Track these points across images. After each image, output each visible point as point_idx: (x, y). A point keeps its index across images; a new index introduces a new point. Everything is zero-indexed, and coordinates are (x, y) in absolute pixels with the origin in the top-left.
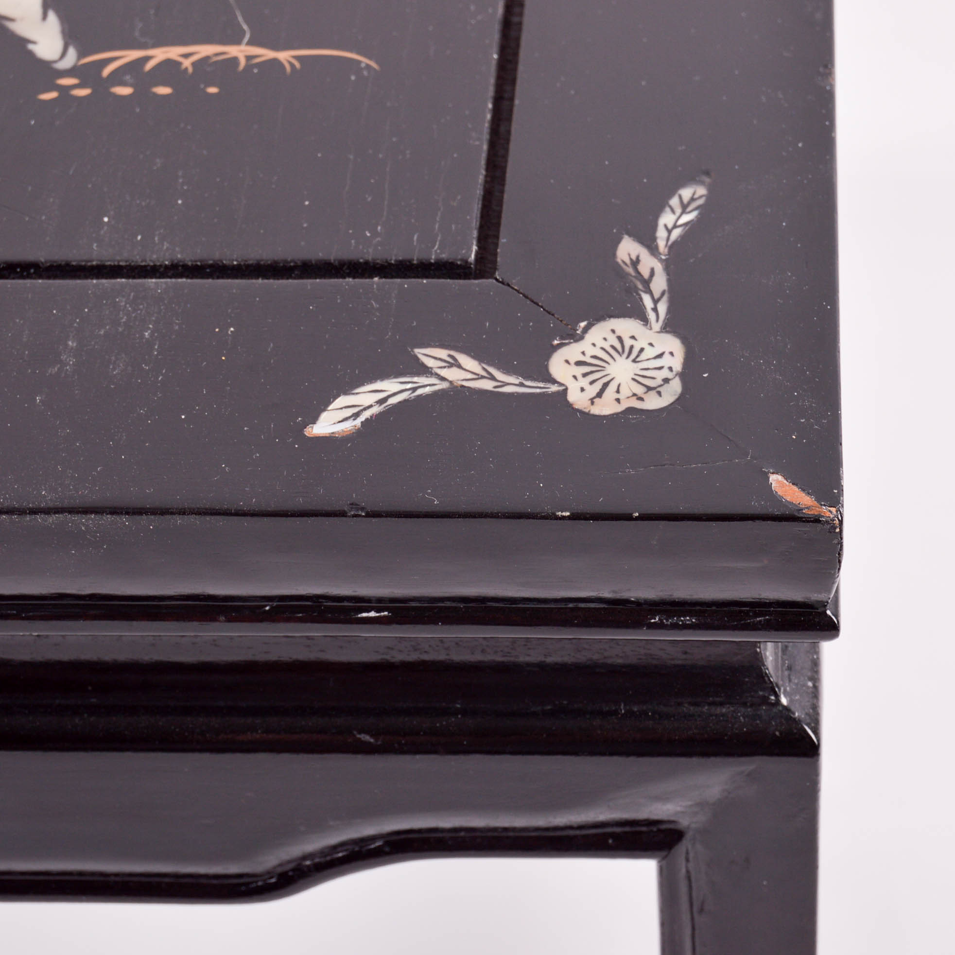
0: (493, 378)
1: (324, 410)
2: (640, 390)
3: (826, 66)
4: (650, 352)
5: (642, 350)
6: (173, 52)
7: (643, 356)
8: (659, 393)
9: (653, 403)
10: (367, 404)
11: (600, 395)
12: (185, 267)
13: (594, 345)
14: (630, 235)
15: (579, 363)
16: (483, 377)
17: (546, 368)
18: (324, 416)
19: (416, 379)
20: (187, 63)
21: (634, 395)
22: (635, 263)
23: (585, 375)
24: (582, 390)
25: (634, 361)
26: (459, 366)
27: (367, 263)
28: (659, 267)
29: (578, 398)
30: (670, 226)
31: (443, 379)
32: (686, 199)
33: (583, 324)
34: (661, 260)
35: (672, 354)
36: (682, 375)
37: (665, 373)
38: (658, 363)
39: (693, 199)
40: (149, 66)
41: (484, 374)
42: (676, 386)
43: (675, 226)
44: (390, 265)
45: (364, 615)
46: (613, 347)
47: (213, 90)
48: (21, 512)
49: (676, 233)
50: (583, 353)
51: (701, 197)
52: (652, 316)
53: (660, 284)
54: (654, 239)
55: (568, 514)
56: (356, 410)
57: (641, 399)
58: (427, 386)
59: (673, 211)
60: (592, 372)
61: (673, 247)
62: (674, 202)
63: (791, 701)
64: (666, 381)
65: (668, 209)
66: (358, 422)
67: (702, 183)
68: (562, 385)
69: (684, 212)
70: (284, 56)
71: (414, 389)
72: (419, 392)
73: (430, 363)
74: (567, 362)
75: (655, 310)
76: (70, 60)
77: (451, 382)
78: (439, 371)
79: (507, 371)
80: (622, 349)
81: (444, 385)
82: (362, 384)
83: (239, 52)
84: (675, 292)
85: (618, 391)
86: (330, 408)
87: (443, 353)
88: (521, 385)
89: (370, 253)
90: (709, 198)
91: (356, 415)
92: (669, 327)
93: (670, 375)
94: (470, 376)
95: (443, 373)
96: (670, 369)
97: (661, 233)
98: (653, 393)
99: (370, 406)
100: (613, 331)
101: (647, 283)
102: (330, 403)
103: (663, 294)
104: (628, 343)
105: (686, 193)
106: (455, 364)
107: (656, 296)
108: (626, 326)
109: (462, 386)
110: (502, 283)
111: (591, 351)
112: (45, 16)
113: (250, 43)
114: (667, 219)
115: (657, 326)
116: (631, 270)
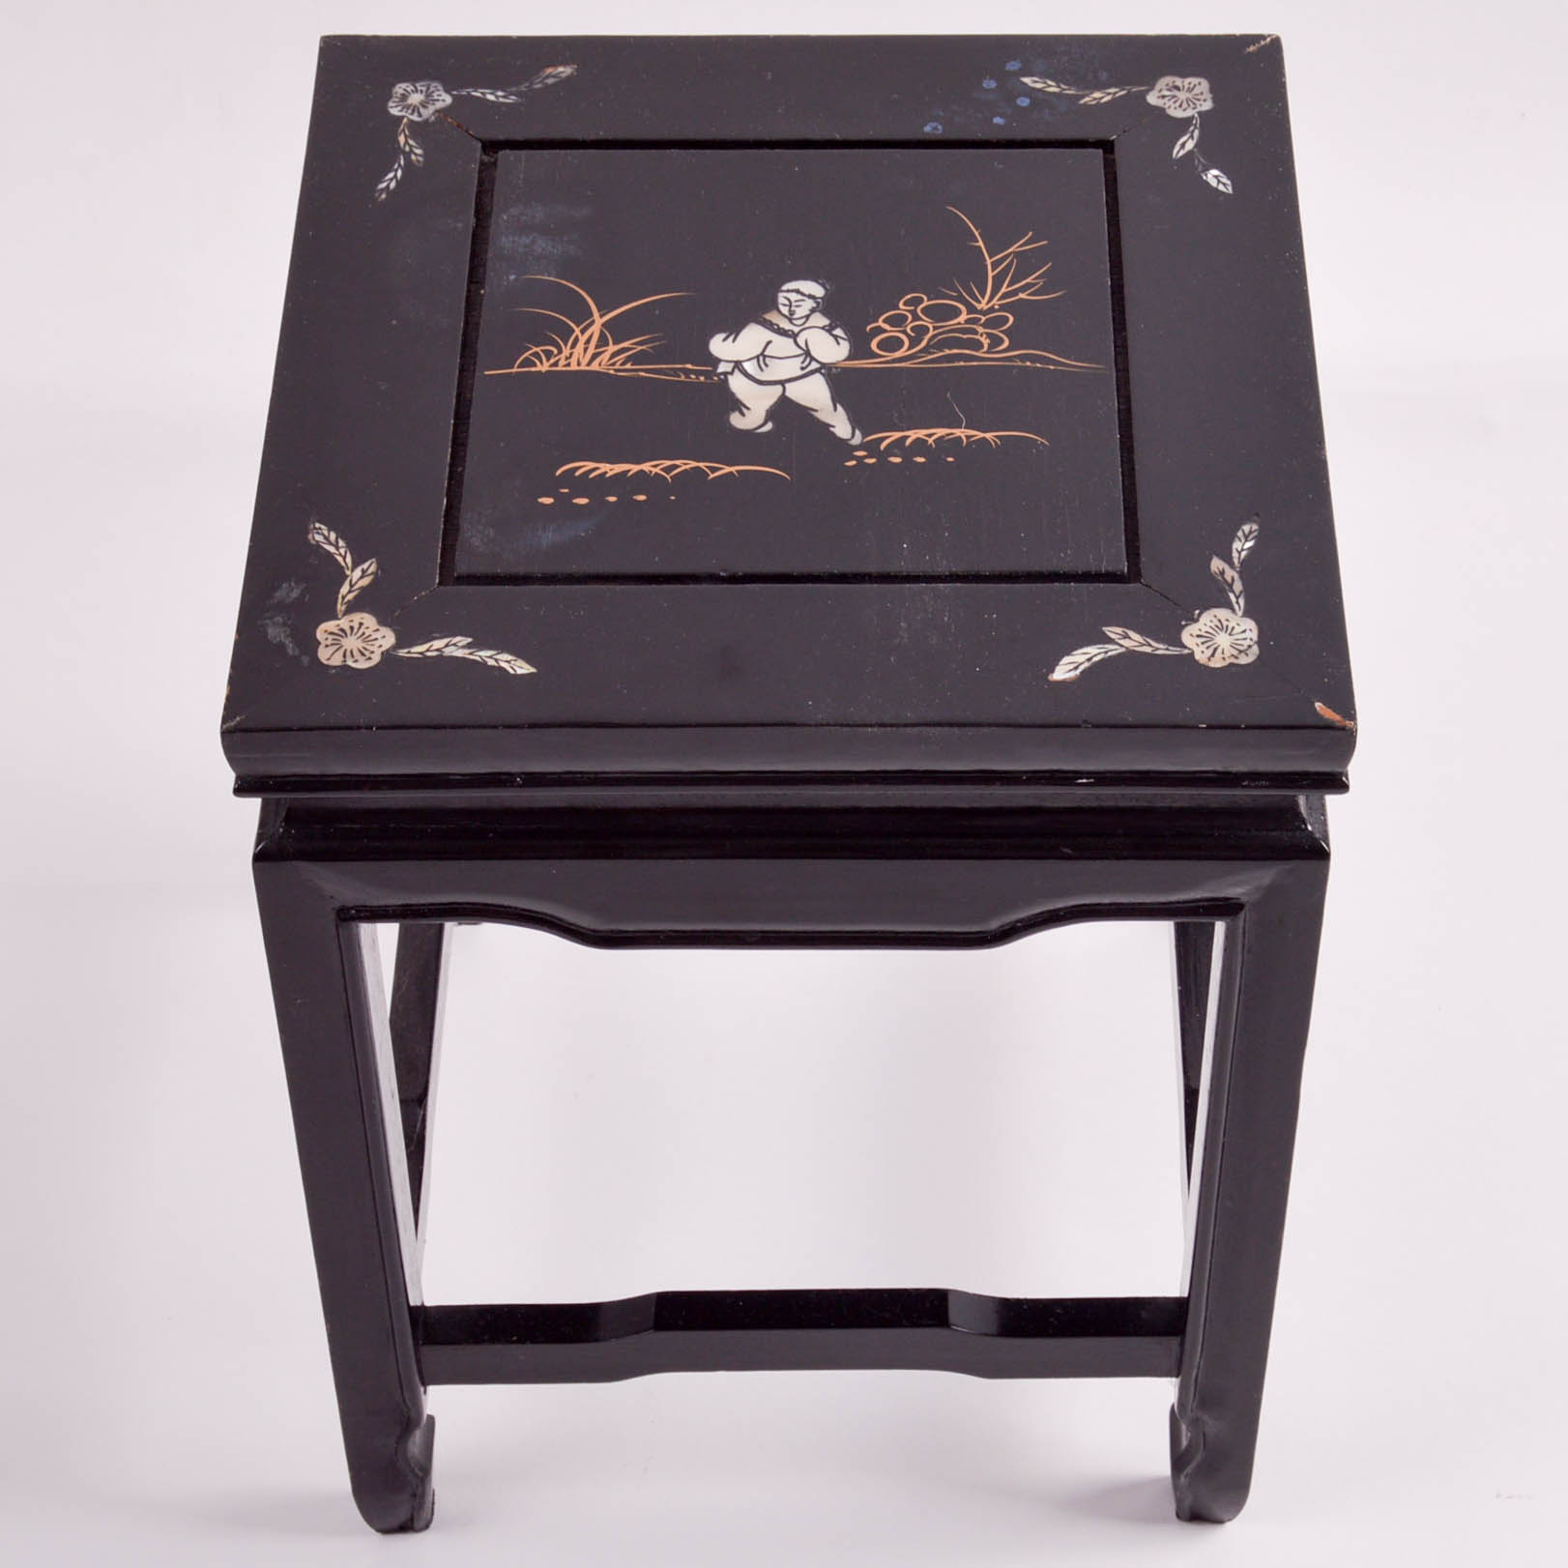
0: (1150, 645)
1: (1057, 665)
2: (1235, 653)
3: (1320, 443)
4: (1238, 629)
5: (1233, 628)
6: (921, 433)
7: (1234, 632)
8: (1247, 655)
9: (1244, 660)
10: (1081, 661)
11: (1213, 655)
12: (958, 576)
13: (1205, 625)
14: (1217, 555)
15: (1198, 636)
16: (1144, 645)
17: (1180, 639)
18: (1058, 668)
19: (1106, 646)
20: (931, 441)
21: (1233, 655)
22: (1222, 573)
23: (1203, 643)
24: (1203, 652)
25: (1230, 634)
26: (1130, 638)
27: (1065, 573)
28: (1236, 576)
29: (1201, 656)
30: (1240, 549)
31: (1122, 646)
32: (1247, 532)
33: (1197, 612)
34: (1237, 572)
35: (1251, 630)
36: (1259, 643)
37: (1248, 642)
38: (1243, 636)
39: (1251, 532)
40: (908, 442)
41: (1144, 642)
42: (1255, 649)
43: (1242, 550)
44: (1078, 574)
45: (1080, 781)
46: (1217, 627)
47: (950, 459)
48: (898, 725)
49: (1244, 554)
50: (1200, 630)
51: (1255, 530)
52: (1236, 607)
53: (1238, 586)
54: (1231, 558)
55: (1204, 726)
56: (1075, 665)
57: (1236, 658)
58: (1113, 650)
59: (1240, 540)
60: (1206, 642)
61: (1243, 563)
62: (1240, 534)
63: (1313, 828)
64: (1250, 646)
65: (1237, 539)
66: (1078, 672)
67: (1255, 522)
68: (1190, 649)
69: (1246, 541)
70: (989, 436)
71: (1106, 652)
72: (1110, 654)
73: (1113, 636)
74: (1191, 635)
75: (1237, 603)
76: (857, 440)
77: (1127, 648)
78: (1117, 641)
79: (1157, 640)
80: (1221, 627)
81: (1123, 650)
82: (1076, 649)
83: (960, 432)
84: (1248, 592)
85: (1223, 653)
86: (1061, 663)
87: (1119, 630)
88: (1167, 649)
89: (1065, 567)
90: (1261, 530)
91: (1076, 668)
92: (1247, 614)
93: (1251, 643)
94: (1137, 644)
95: (1122, 642)
96: (1251, 639)
97: (1235, 554)
98: (1243, 654)
99: (1082, 664)
100: (1215, 616)
101: (1231, 586)
102: (1059, 660)
103: (1241, 592)
104: (1225, 623)
105: (1246, 528)
106: (1126, 637)
107: (1237, 594)
108: (1222, 613)
109: (1134, 651)
110: (1146, 586)
111: (1204, 629)
112: (835, 409)
113: (965, 428)
114: (1237, 545)
115: (1240, 613)
116: (1220, 578)
